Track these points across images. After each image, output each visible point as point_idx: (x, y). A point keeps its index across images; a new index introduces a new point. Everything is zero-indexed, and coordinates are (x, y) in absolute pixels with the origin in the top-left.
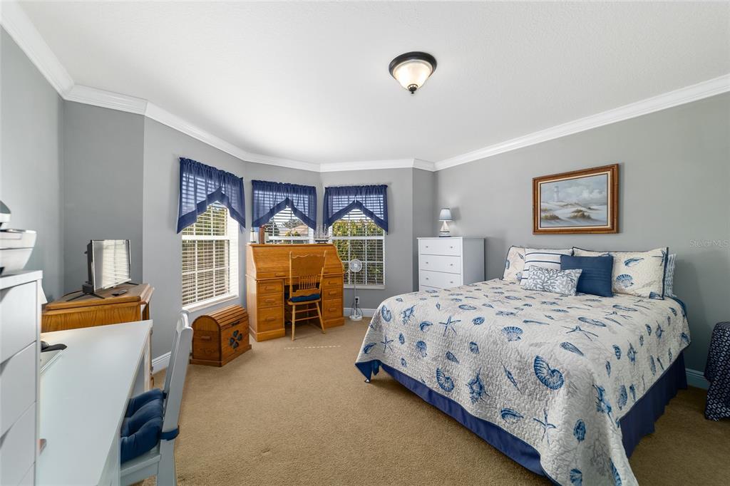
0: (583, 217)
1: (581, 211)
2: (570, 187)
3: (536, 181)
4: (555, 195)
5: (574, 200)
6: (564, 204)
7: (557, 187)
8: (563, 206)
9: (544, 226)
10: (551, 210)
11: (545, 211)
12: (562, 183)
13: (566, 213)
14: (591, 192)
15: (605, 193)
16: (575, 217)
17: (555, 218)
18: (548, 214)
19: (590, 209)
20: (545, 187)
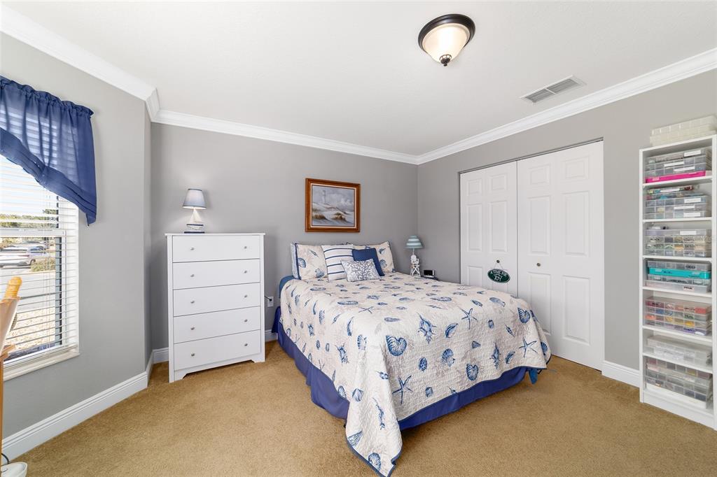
0: (341, 218)
1: (340, 214)
2: (334, 193)
3: (309, 181)
4: (323, 198)
5: (335, 205)
6: (328, 206)
7: (324, 191)
8: (329, 208)
9: (314, 224)
10: (320, 210)
11: (315, 210)
12: (328, 188)
13: (330, 215)
14: (346, 201)
15: (353, 203)
16: (336, 219)
17: (323, 218)
18: (318, 214)
19: (345, 213)
20: (315, 188)
